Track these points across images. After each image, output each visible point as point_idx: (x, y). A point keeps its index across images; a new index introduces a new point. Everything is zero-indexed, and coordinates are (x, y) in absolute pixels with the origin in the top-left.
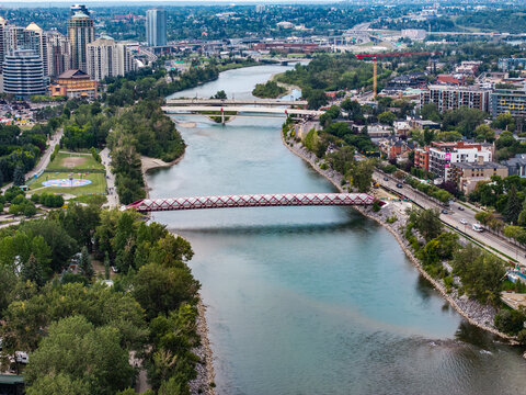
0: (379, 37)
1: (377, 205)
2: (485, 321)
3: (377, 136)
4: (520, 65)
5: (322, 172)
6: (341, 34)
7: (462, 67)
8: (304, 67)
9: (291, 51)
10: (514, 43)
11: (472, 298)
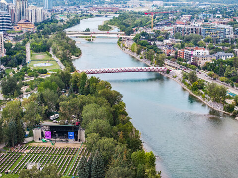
0: (143, 4)
1: (168, 71)
2: (219, 108)
3: (159, 46)
4: (208, 16)
5: (141, 60)
6: (126, 3)
7: (184, 18)
8: (117, 18)
9: (108, 11)
10: (203, 7)
11: (213, 101)
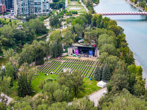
5: (137, 7)
